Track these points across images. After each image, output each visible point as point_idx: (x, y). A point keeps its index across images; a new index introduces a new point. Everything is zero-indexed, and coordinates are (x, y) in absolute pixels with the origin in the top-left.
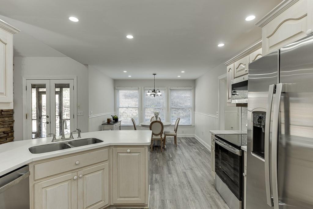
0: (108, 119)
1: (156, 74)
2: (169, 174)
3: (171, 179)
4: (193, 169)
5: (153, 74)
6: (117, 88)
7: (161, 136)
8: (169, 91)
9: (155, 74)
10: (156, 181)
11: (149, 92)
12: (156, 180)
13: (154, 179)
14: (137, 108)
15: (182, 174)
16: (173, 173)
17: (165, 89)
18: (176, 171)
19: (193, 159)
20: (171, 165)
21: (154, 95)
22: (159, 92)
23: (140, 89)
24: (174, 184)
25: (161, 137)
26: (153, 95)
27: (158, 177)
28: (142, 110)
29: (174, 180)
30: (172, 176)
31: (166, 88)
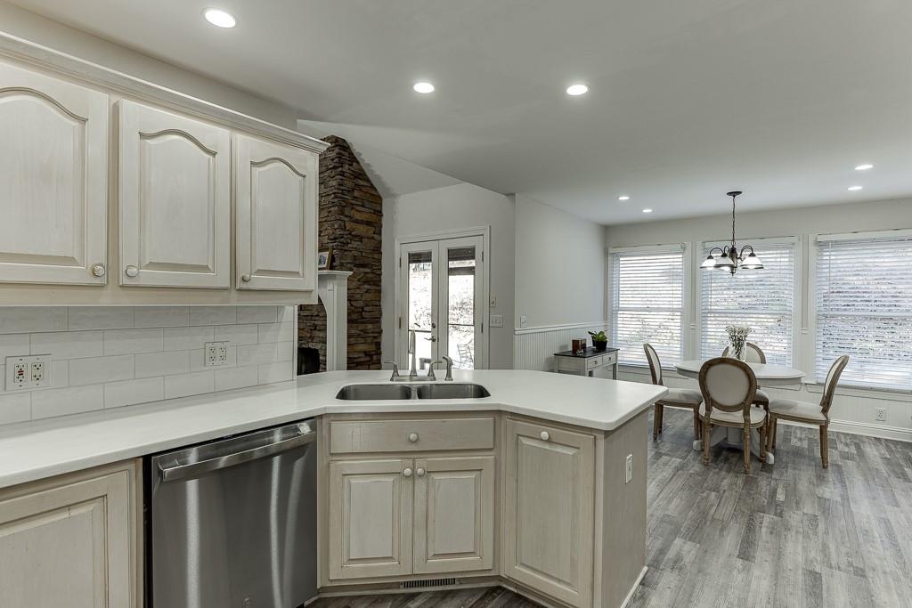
0: (573, 341)
1: (740, 193)
2: (738, 557)
3: (738, 578)
4: (870, 574)
5: (729, 194)
6: (611, 250)
7: (746, 414)
8: (813, 249)
9: (734, 194)
10: (675, 562)
11: (710, 257)
12: (678, 559)
13: (671, 554)
14: (679, 314)
15: (800, 578)
16: (758, 560)
17: (793, 244)
18: (779, 556)
19: (890, 534)
20: (764, 530)
21: (733, 267)
22: (752, 255)
23: (689, 247)
24: (746, 600)
25: (747, 421)
26: (727, 269)
27: (689, 552)
28: (693, 319)
29: (749, 585)
30: (746, 570)
31: (795, 240)
